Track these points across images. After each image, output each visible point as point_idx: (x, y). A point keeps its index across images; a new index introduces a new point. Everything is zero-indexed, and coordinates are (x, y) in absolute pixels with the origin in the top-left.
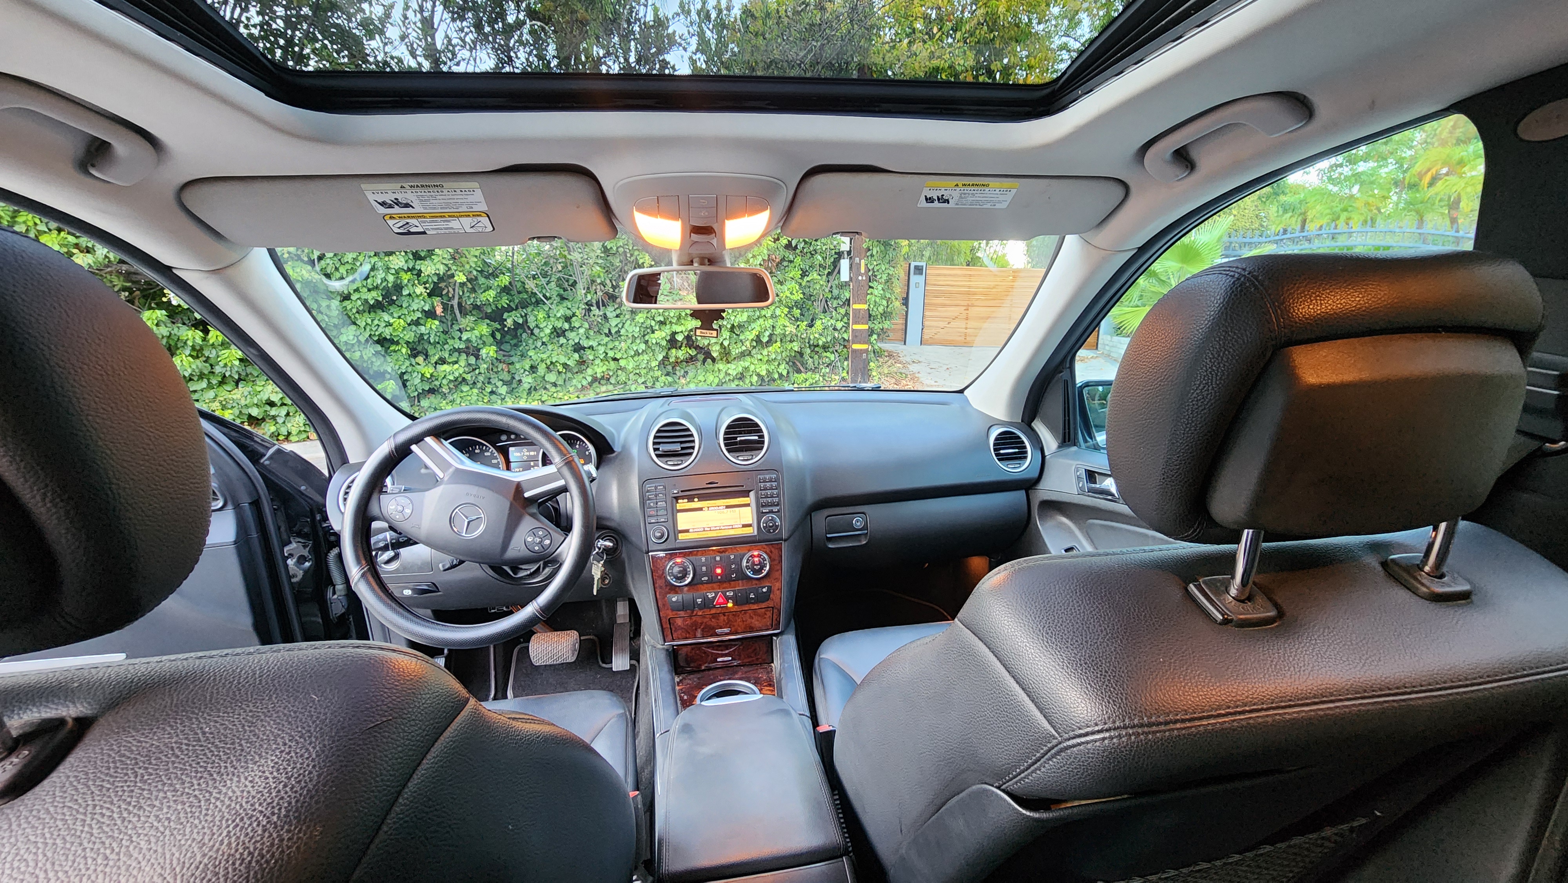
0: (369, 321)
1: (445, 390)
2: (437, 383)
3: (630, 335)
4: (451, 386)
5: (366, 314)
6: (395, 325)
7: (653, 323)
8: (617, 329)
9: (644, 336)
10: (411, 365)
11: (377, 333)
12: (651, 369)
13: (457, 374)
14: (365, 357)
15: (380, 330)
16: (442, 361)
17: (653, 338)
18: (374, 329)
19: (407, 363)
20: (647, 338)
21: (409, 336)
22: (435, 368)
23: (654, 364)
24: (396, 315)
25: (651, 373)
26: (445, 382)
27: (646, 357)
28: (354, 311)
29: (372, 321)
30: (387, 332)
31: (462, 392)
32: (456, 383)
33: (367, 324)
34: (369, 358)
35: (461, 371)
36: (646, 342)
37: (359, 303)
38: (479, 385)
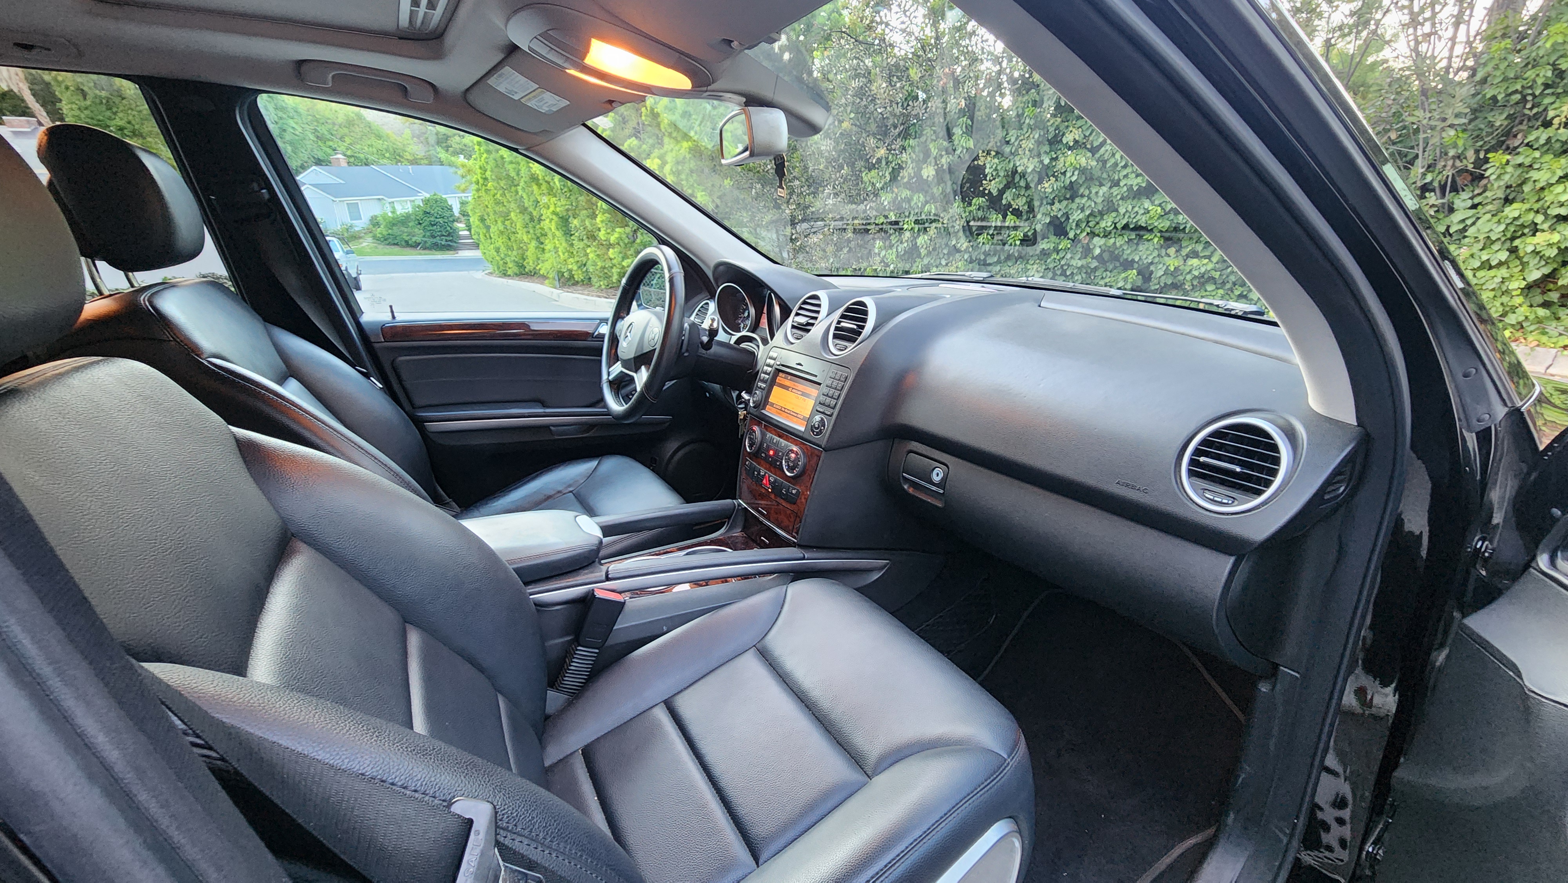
0: (1130, 207)
1: (1187, 286)
2: (1181, 278)
3: (1481, 237)
4: (1195, 283)
5: (1129, 201)
6: (1152, 213)
7: (1539, 219)
8: (1461, 226)
9: (1513, 239)
10: (1159, 255)
11: (1134, 221)
12: (1507, 292)
13: (1203, 270)
14: (1118, 244)
15: (1138, 217)
16: (1195, 254)
17: (1527, 245)
18: (1132, 216)
19: (1156, 253)
20: (1516, 243)
21: (1165, 224)
22: (1185, 261)
23: (1516, 285)
24: (1157, 202)
25: (1505, 299)
26: (1189, 277)
27: (1503, 272)
28: (1119, 197)
29: (1133, 208)
30: (1143, 221)
31: (1206, 291)
32: (1202, 280)
33: (1127, 211)
34: (1121, 246)
35: (1210, 266)
36: (1513, 251)
37: (1125, 189)
38: (1228, 286)
